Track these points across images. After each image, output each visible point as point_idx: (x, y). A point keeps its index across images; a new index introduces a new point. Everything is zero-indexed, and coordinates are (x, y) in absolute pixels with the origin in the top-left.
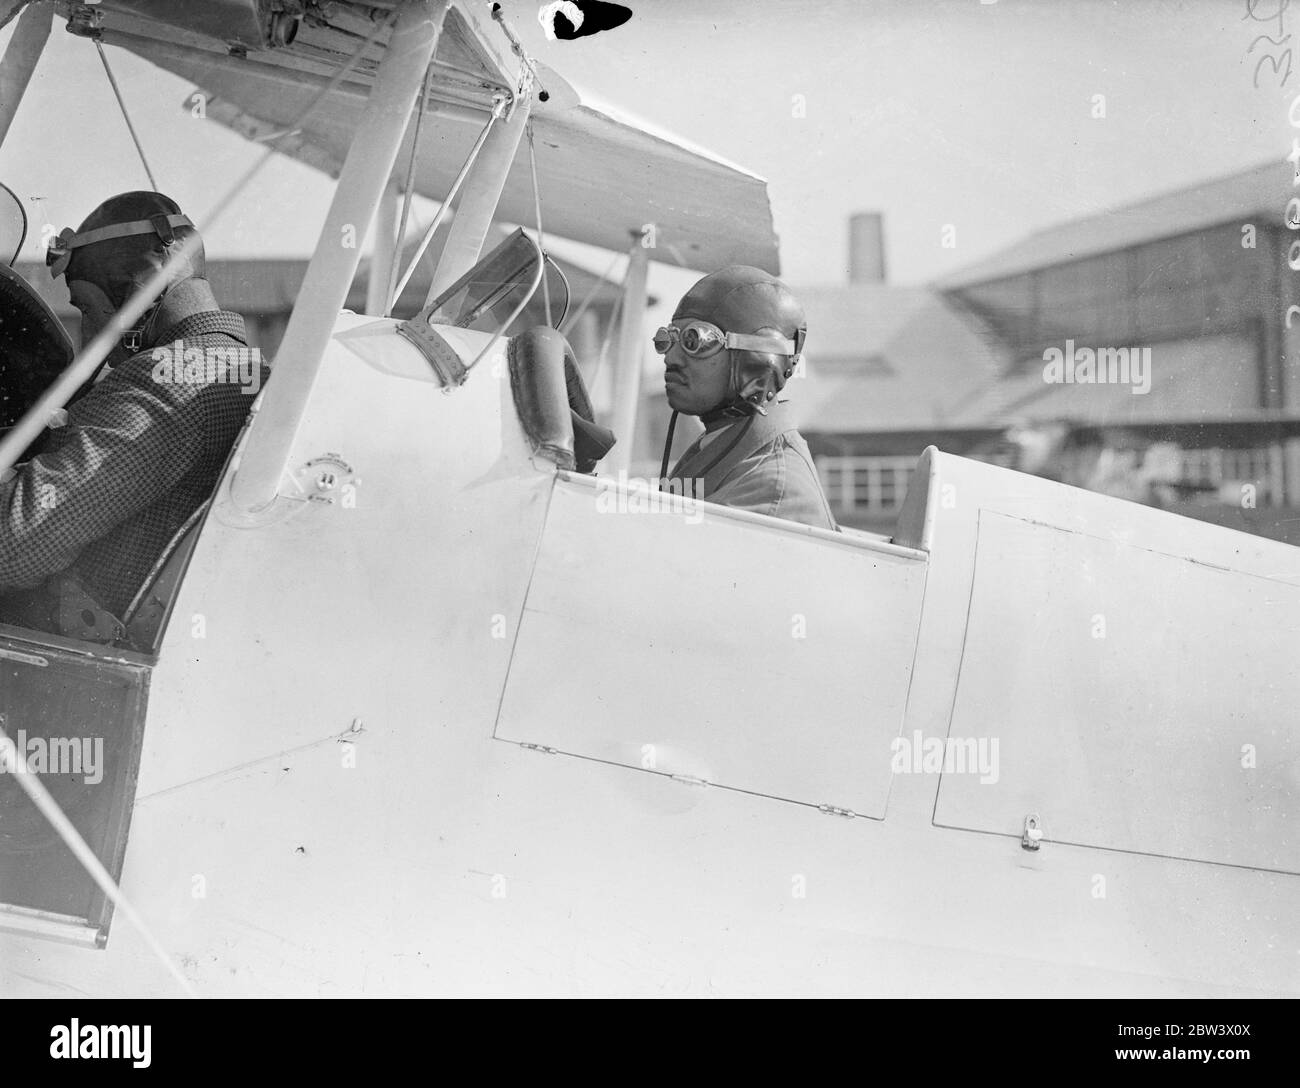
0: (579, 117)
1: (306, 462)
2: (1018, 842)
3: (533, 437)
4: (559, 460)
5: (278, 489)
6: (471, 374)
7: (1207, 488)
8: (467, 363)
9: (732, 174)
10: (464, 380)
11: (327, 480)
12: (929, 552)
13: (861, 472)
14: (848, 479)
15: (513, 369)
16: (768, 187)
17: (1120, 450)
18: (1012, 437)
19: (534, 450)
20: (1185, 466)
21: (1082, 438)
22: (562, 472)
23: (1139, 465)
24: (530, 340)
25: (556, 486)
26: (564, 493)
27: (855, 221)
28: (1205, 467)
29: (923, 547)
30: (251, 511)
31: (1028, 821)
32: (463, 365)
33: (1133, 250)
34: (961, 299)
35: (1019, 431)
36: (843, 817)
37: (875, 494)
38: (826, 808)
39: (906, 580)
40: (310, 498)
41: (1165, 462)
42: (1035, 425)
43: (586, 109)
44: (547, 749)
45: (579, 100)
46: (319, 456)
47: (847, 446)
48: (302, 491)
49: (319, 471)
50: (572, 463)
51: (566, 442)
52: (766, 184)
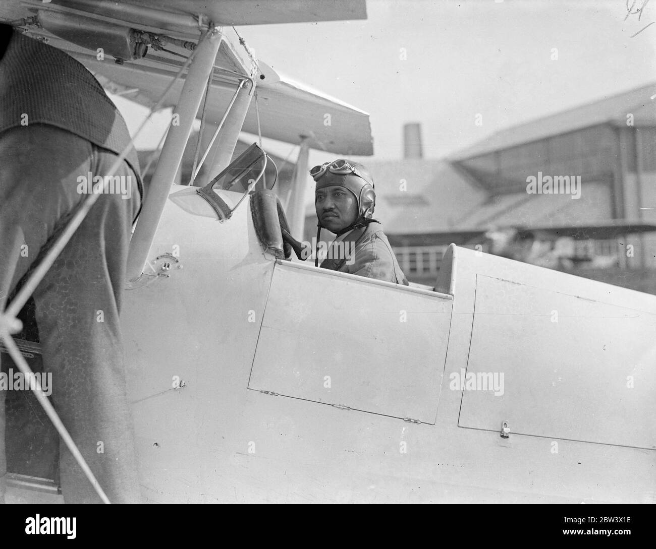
0: (279, 86)
1: (156, 257)
2: (499, 434)
3: (264, 244)
4: (277, 255)
5: (143, 271)
6: (234, 213)
7: (587, 260)
8: (231, 208)
9: (351, 111)
10: (230, 216)
11: (166, 266)
12: (453, 296)
13: (413, 254)
14: (406, 258)
15: (253, 211)
16: (370, 118)
17: (543, 241)
18: (488, 235)
19: (265, 250)
20: (576, 249)
21: (524, 236)
22: (278, 260)
23: (552, 248)
24: (260, 196)
25: (275, 267)
26: (279, 270)
27: (407, 128)
28: (586, 249)
29: (450, 293)
30: (131, 281)
31: (504, 424)
32: (229, 209)
33: (547, 140)
34: (460, 166)
35: (492, 232)
36: (416, 424)
37: (420, 265)
38: (407, 420)
39: (443, 309)
40: (159, 274)
41: (565, 247)
42: (500, 229)
43: (283, 83)
44: (274, 394)
45: (279, 79)
46: (163, 254)
47: (406, 241)
48: (155, 271)
49: (162, 261)
50: (283, 255)
51: (280, 246)
52: (369, 116)
